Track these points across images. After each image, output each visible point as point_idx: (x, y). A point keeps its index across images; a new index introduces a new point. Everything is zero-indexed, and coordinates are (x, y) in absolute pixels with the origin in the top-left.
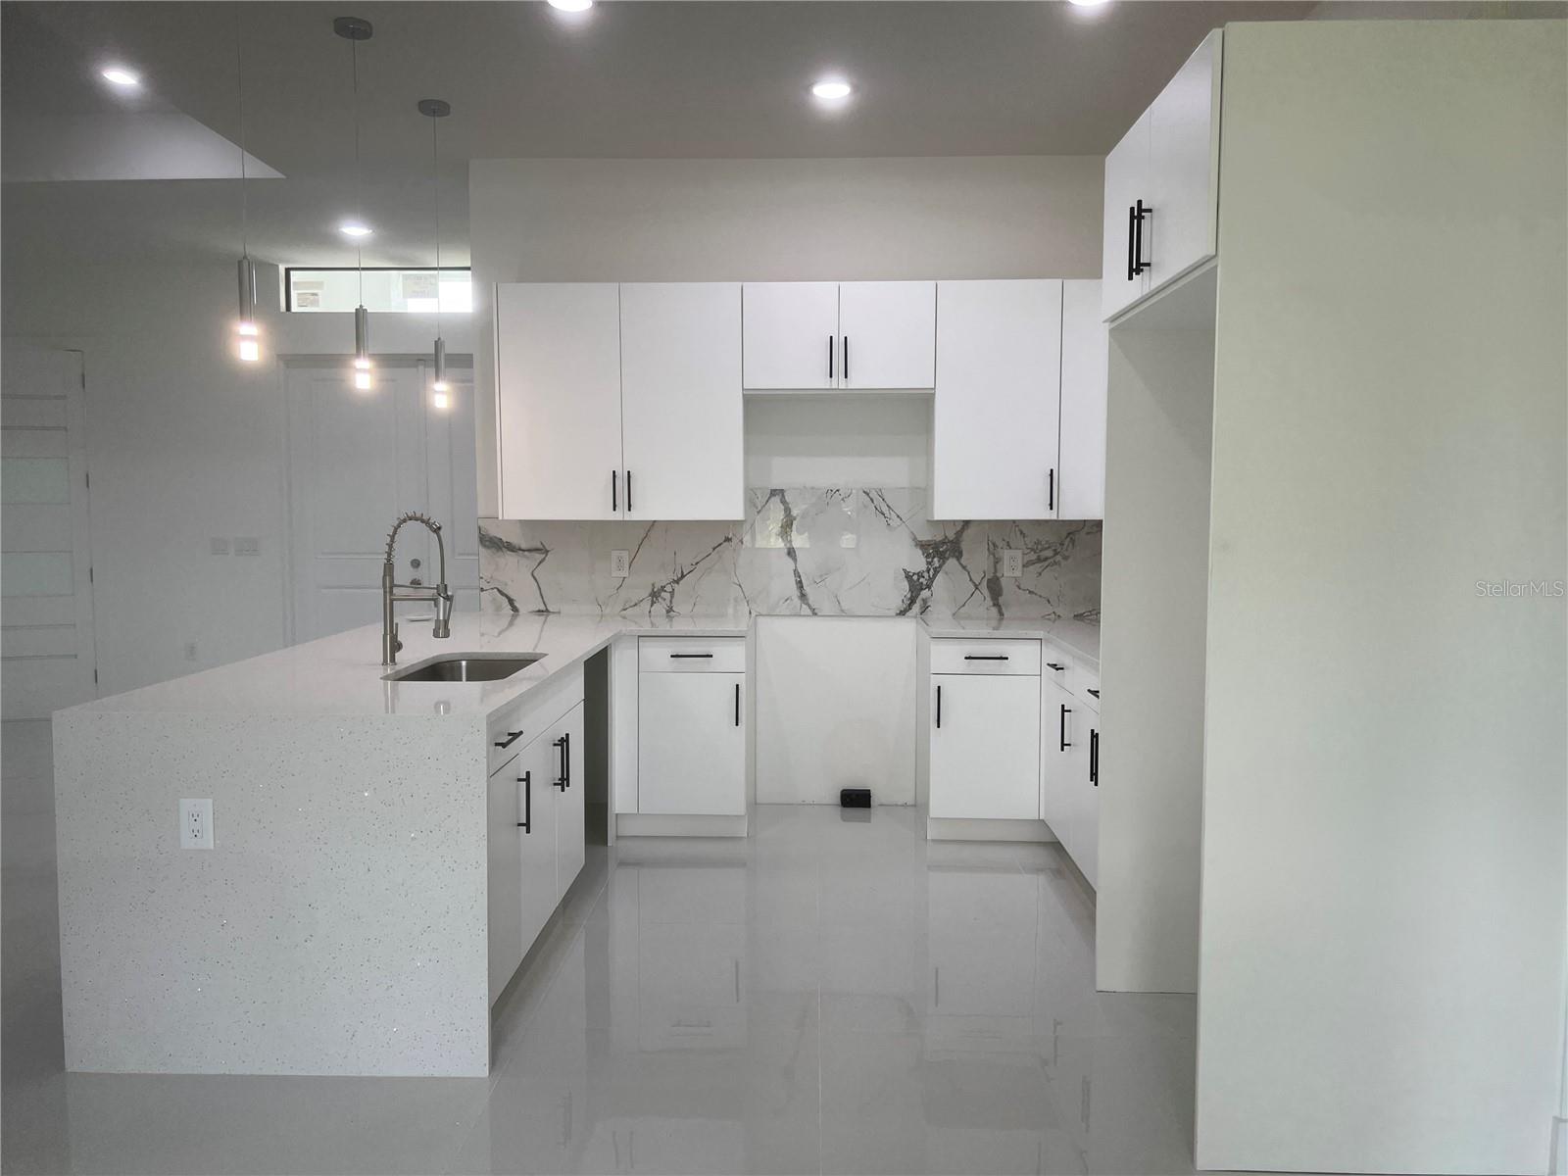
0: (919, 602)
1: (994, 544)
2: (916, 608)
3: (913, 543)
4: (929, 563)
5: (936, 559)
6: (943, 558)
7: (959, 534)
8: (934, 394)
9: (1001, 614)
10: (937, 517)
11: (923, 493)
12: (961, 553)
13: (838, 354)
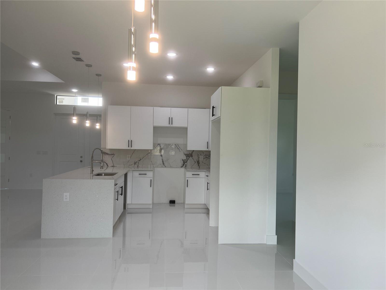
0: (185, 165)
1: (198, 155)
2: (184, 166)
3: (184, 154)
4: (187, 158)
5: (188, 157)
6: (189, 157)
7: (192, 153)
8: (187, 128)
9: (199, 167)
10: (188, 150)
11: (186, 145)
12: (192, 156)
13: (171, 120)
